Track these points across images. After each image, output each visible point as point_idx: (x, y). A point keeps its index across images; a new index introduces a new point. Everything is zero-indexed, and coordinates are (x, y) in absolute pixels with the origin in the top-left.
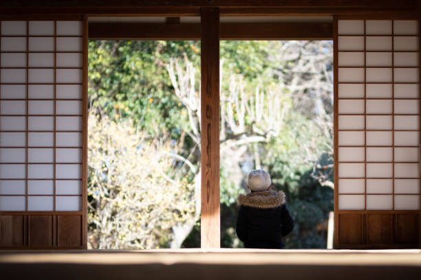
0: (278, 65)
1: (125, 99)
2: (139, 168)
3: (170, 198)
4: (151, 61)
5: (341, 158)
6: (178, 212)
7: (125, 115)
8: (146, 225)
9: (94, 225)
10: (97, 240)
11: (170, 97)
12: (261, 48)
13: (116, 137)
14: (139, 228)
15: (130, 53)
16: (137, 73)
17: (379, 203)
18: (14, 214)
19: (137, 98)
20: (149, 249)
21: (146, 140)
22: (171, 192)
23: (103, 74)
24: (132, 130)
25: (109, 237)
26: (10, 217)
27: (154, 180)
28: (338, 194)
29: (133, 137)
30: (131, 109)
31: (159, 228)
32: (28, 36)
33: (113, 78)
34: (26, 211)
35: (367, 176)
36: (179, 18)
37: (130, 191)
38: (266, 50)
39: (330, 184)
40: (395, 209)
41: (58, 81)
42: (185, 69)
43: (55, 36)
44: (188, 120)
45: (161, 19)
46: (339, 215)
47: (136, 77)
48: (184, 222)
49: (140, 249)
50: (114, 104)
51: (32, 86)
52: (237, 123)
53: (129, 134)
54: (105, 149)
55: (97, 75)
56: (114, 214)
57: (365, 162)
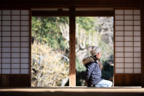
0: (96, 26)
1: (46, 37)
2: (50, 60)
3: (60, 70)
4: (54, 24)
5: (116, 56)
6: (63, 74)
7: (46, 42)
8: (53, 78)
9: (35, 79)
10: (37, 83)
11: (61, 36)
12: (91, 20)
13: (43, 49)
14: (50, 80)
15: (48, 21)
16: (50, 28)
17: (129, 71)
18: (7, 75)
19: (50, 37)
20: (54, 86)
21: (53, 50)
22: (61, 67)
23: (39, 29)
24: (48, 47)
25: (40, 82)
26: (5, 76)
27: (55, 64)
28: (115, 68)
29: (48, 49)
30: (48, 40)
31: (57, 79)
32: (11, 15)
33: (42, 30)
34: (11, 74)
35: (125, 62)
36: (62, 9)
37: (47, 67)
38: (93, 21)
39: (113, 65)
40: (134, 73)
41: (21, 30)
42: (65, 27)
43: (20, 15)
44: (66, 44)
45: (56, 9)
46: (115, 75)
47: (50, 30)
48: (65, 78)
49: (50, 87)
50: (42, 39)
51: (13, 32)
52: (83, 44)
53: (47, 48)
54: (39, 53)
55: (36, 29)
56: (42, 75)
57: (124, 57)
